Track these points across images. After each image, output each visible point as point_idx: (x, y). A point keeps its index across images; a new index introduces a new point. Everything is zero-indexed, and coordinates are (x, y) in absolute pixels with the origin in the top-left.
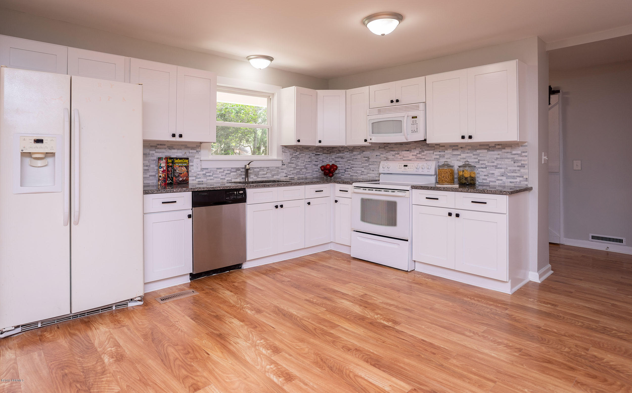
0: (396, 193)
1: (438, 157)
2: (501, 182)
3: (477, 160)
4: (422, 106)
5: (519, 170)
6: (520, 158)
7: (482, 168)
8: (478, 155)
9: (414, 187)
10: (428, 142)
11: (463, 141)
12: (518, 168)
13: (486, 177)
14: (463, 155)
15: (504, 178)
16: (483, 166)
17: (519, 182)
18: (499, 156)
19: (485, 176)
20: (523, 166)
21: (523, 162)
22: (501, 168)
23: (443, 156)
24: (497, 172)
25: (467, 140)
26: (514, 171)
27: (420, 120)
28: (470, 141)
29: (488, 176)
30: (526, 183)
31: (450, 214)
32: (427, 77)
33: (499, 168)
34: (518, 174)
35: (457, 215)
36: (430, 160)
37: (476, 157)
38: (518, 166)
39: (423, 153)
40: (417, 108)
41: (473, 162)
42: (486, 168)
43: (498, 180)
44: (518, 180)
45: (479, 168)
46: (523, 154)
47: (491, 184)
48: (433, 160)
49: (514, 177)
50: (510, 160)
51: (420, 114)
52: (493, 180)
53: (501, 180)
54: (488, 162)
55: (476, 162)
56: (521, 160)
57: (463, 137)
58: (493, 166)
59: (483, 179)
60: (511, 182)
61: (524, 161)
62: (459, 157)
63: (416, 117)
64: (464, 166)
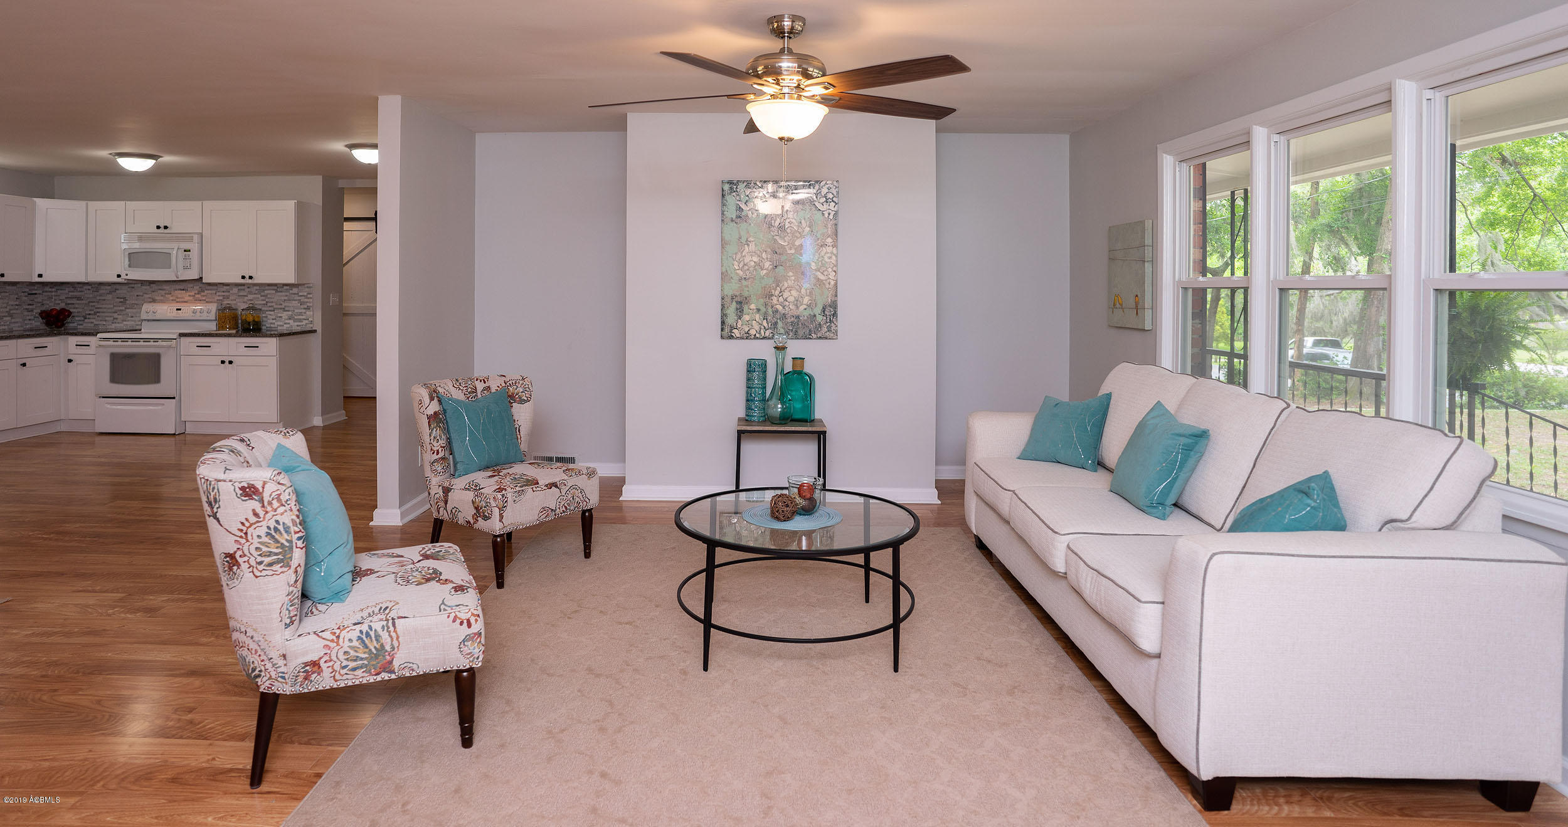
0: (160, 343)
1: (221, 298)
2: (288, 326)
3: (265, 302)
4: (196, 237)
5: (305, 313)
6: (306, 300)
7: (270, 311)
8: (265, 296)
9: (182, 335)
10: (204, 281)
11: (243, 281)
12: (304, 311)
13: (274, 321)
14: (250, 297)
15: (291, 322)
16: (270, 309)
17: (305, 325)
18: (286, 298)
19: (273, 319)
20: (308, 308)
21: (308, 304)
22: (289, 311)
23: (228, 298)
24: (285, 315)
25: (248, 281)
26: (301, 314)
27: (194, 255)
28: (250, 281)
29: (276, 319)
30: (311, 325)
31: (223, 362)
32: (204, 202)
33: (287, 311)
34: (303, 317)
35: (231, 362)
36: (212, 302)
37: (263, 298)
38: (305, 309)
39: (203, 294)
40: (191, 239)
41: (260, 304)
42: (274, 311)
43: (285, 323)
44: (305, 322)
45: (267, 311)
46: (309, 296)
47: (279, 328)
48: (215, 302)
49: (300, 320)
50: (297, 302)
51: (194, 247)
52: (281, 323)
53: (289, 324)
54: (276, 304)
55: (264, 304)
56: (307, 302)
57: (243, 277)
58: (281, 309)
59: (271, 323)
60: (297, 326)
61: (310, 302)
62: (246, 298)
63: (190, 251)
64: (248, 309)
